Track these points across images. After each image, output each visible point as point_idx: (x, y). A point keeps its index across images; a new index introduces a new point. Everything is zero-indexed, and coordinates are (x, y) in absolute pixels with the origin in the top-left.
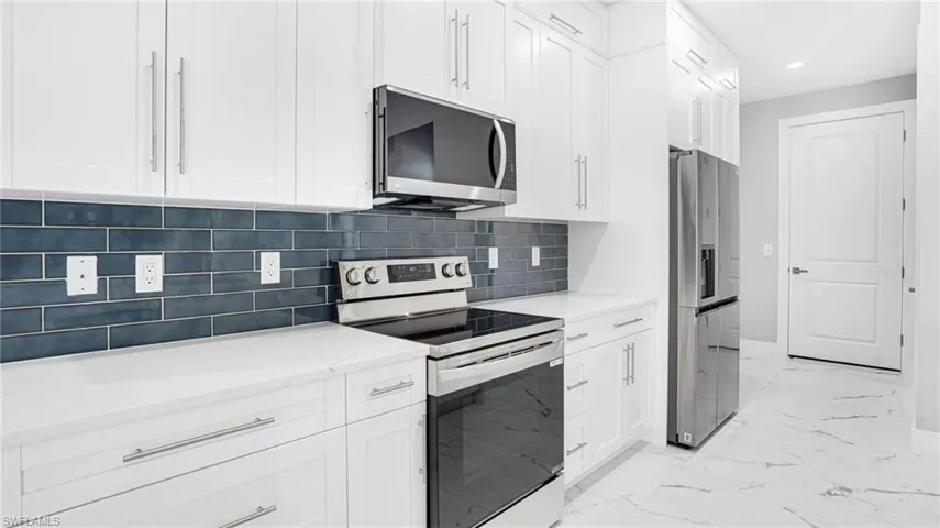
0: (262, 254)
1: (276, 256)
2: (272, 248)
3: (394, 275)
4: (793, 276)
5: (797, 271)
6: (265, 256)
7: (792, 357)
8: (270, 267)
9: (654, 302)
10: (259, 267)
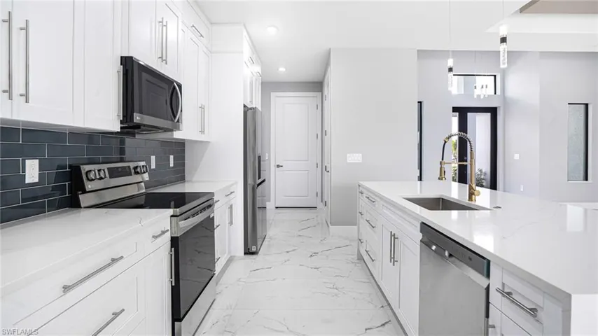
0: (27, 161)
1: (36, 162)
2: (33, 157)
3: (114, 173)
4: (277, 169)
5: (278, 166)
6: (28, 162)
7: (277, 208)
8: (32, 171)
9: (236, 183)
10: (24, 171)
